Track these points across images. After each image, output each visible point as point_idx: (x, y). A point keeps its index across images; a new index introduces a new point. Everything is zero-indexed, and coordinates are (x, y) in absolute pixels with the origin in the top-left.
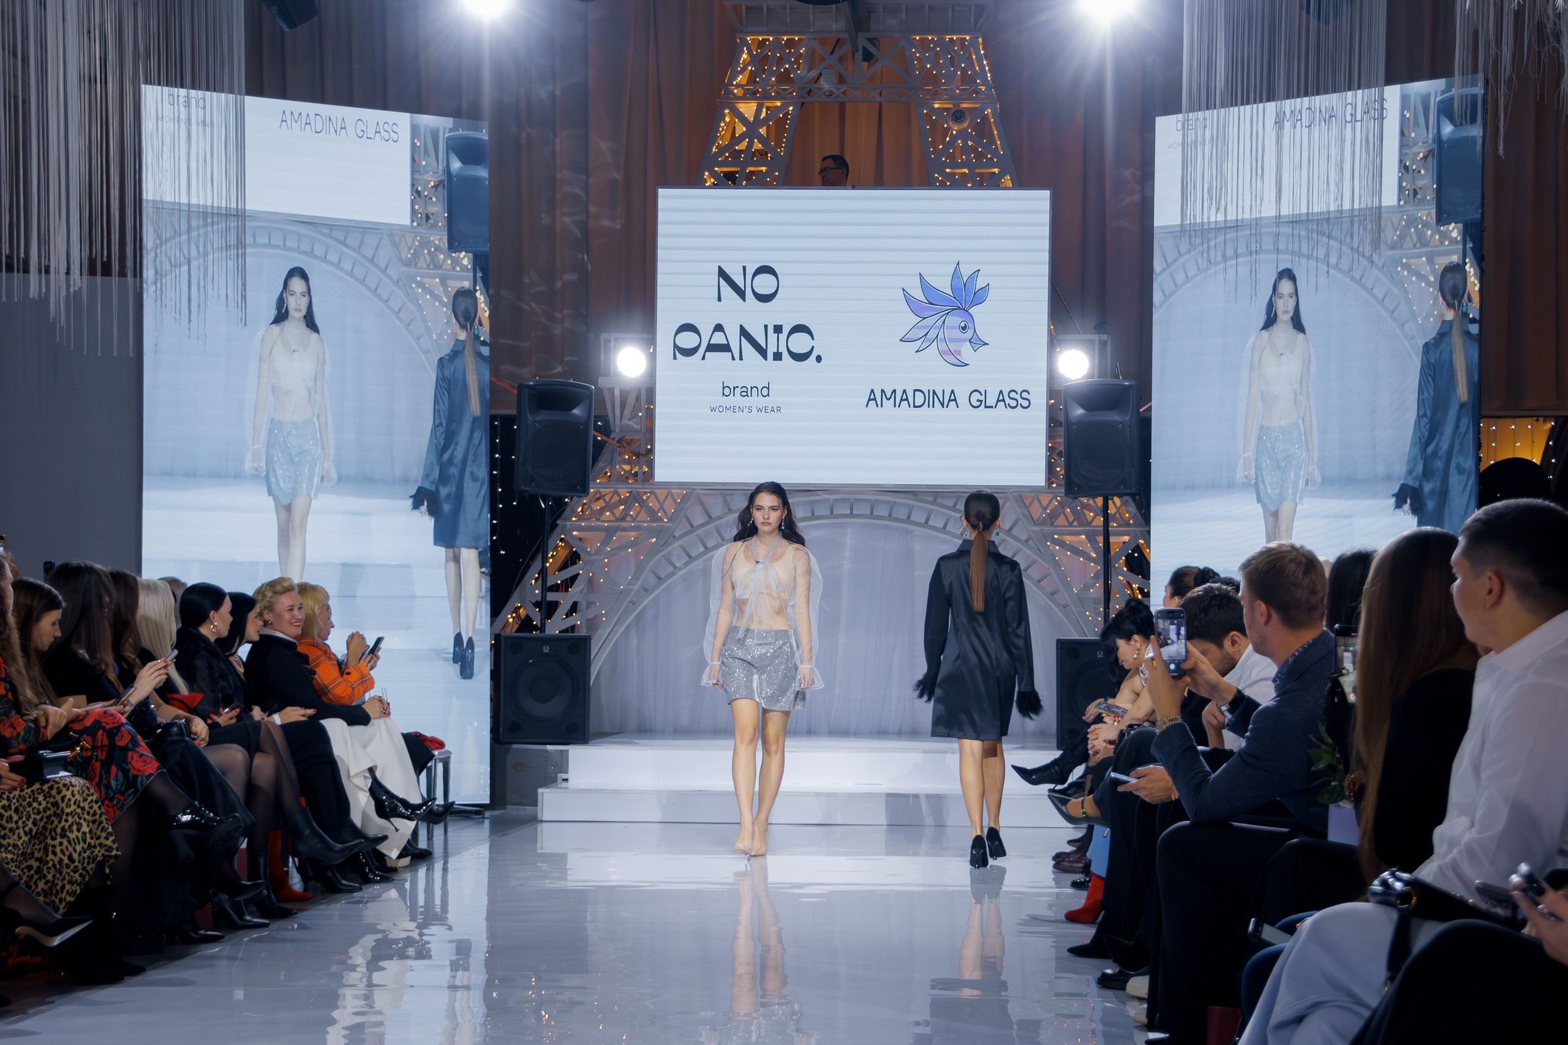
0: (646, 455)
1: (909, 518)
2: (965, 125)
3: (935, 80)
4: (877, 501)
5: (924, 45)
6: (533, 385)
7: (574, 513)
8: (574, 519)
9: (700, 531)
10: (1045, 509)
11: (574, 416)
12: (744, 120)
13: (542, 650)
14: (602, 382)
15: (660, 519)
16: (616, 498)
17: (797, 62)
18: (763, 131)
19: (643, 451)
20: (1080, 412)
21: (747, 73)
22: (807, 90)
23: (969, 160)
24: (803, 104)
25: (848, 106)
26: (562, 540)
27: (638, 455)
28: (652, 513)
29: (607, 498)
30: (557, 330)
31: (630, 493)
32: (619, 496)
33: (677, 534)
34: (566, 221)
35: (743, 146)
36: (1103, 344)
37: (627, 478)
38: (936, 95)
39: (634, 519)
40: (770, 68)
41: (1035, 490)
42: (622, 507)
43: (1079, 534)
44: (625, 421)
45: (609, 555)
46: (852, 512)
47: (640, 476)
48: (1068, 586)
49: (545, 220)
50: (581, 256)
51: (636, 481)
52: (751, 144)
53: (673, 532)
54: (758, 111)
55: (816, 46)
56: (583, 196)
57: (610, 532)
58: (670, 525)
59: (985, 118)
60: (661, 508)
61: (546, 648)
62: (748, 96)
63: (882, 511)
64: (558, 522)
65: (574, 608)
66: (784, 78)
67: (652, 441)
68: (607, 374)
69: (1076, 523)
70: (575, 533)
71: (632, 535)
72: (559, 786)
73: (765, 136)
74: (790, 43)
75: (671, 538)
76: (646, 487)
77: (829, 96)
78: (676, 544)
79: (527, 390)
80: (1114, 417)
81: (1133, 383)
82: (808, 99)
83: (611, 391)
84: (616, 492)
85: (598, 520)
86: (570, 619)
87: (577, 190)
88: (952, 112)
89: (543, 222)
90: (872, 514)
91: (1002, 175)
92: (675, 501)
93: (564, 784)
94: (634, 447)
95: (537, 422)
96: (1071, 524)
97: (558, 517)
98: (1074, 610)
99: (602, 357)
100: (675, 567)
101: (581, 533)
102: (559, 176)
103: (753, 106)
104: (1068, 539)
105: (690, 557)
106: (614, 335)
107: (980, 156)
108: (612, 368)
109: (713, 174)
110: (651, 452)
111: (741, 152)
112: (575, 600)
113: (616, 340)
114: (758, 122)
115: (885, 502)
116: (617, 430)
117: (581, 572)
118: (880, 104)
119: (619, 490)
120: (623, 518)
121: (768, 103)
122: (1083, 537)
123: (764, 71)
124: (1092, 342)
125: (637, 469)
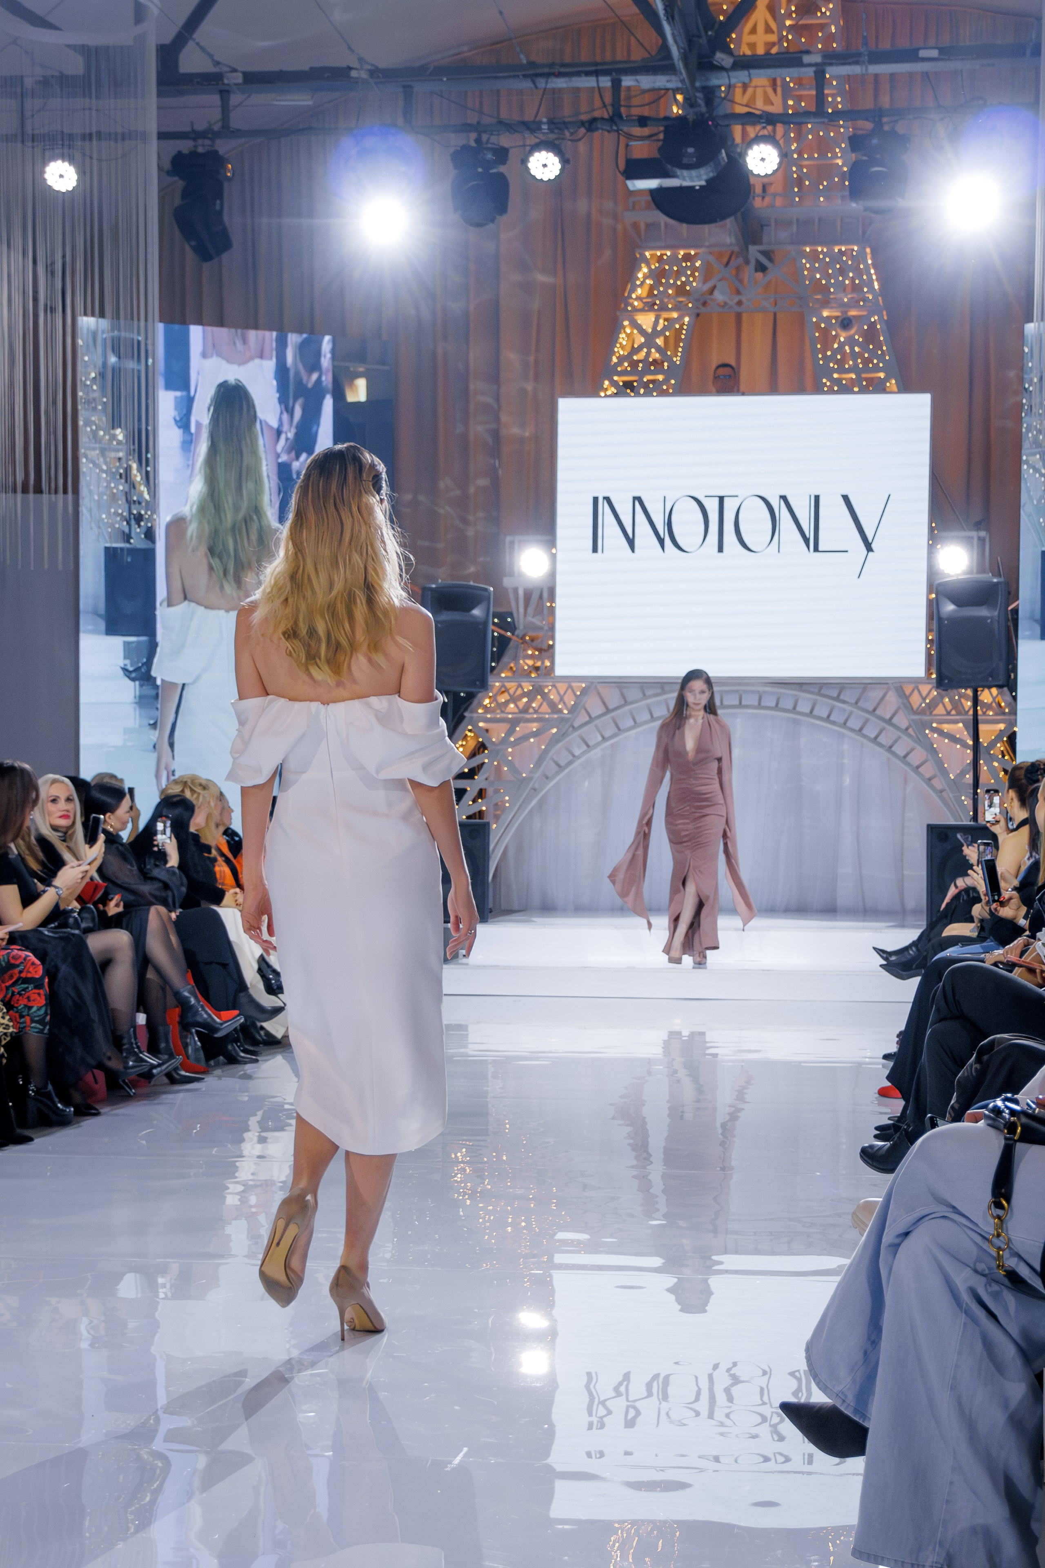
0: (548, 651)
1: (794, 708)
2: (853, 331)
3: (826, 288)
4: (765, 692)
5: (814, 257)
6: (436, 588)
7: (480, 705)
8: (480, 711)
9: (597, 722)
10: (924, 699)
11: (474, 617)
12: (642, 332)
14: (507, 582)
15: (560, 711)
16: (519, 691)
17: (692, 275)
18: (660, 341)
19: (545, 647)
20: (951, 608)
21: (646, 288)
22: (702, 301)
23: (856, 364)
24: (698, 315)
25: (745, 317)
26: (470, 731)
27: (540, 650)
28: (553, 706)
29: (512, 691)
30: (470, 532)
31: (533, 686)
32: (523, 690)
33: (576, 724)
34: (478, 429)
35: (642, 355)
36: (982, 540)
37: (530, 672)
38: (826, 303)
39: (536, 711)
40: (667, 281)
41: (915, 682)
42: (525, 700)
43: (956, 722)
44: (529, 618)
45: (513, 745)
46: (740, 702)
47: (542, 671)
48: (944, 772)
49: (460, 429)
50: (492, 461)
51: (538, 675)
52: (648, 354)
53: (572, 723)
54: (656, 323)
55: (711, 258)
56: (496, 406)
57: (514, 723)
58: (570, 716)
59: (872, 325)
60: (562, 700)
62: (649, 307)
63: (770, 702)
64: (466, 714)
65: (481, 794)
66: (681, 290)
67: (553, 638)
68: (511, 574)
69: (953, 712)
70: (481, 724)
71: (534, 727)
72: (460, 961)
73: (663, 346)
74: (687, 257)
75: (571, 729)
76: (547, 680)
77: (723, 306)
78: (576, 734)
79: (429, 593)
80: (983, 612)
81: (1002, 579)
82: (703, 310)
83: (516, 590)
84: (520, 686)
85: (502, 712)
86: (475, 804)
87: (489, 400)
88: (840, 319)
89: (457, 431)
90: (759, 704)
91: (887, 379)
92: (575, 694)
93: (465, 960)
94: (536, 643)
96: (949, 713)
97: (466, 710)
98: (951, 795)
99: (507, 558)
100: (574, 756)
101: (486, 724)
102: (471, 386)
103: (651, 317)
104: (946, 727)
105: (588, 746)
106: (517, 538)
107: (866, 362)
108: (516, 569)
109: (614, 384)
110: (552, 647)
111: (640, 361)
112: (481, 787)
113: (520, 542)
114: (655, 333)
115: (773, 693)
116: (521, 627)
117: (486, 761)
118: (775, 314)
119: (523, 684)
120: (525, 710)
121: (665, 315)
122: (961, 725)
123: (661, 284)
124: (970, 539)
125: (539, 664)
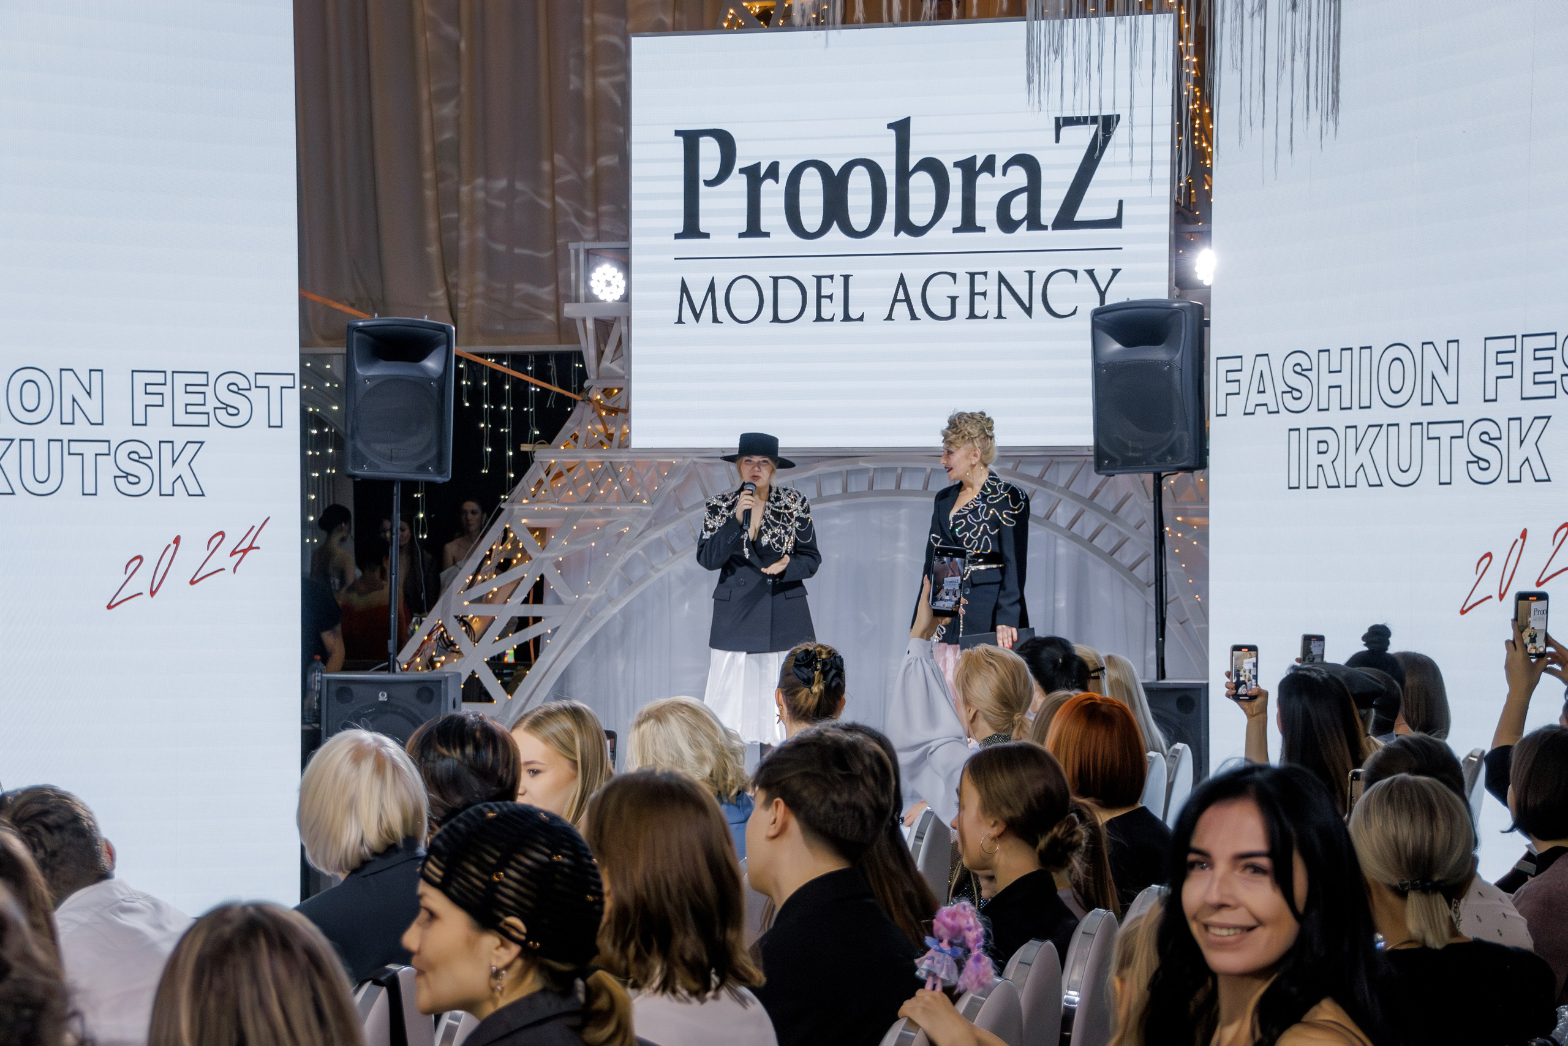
7: (525, 492)
8: (525, 501)
13: (378, 697)
14: (570, 311)
15: (637, 501)
16: (582, 471)
20: (1116, 346)
26: (506, 531)
27: (614, 412)
28: (627, 493)
29: (574, 471)
31: (603, 463)
32: (587, 469)
33: (659, 520)
37: (602, 443)
39: (602, 501)
42: (589, 484)
44: (606, 364)
45: (566, 551)
46: (898, 486)
47: (616, 440)
51: (611, 447)
53: (656, 518)
57: (570, 518)
58: (649, 508)
60: (640, 484)
61: (383, 695)
64: (504, 506)
65: (514, 625)
70: (524, 521)
71: (598, 524)
75: (649, 527)
76: (623, 455)
79: (355, 334)
83: (584, 322)
84: (583, 463)
85: (554, 502)
86: (506, 640)
89: (572, 87)
92: (659, 474)
95: (370, 378)
100: (651, 567)
101: (533, 520)
102: (587, 21)
106: (585, 245)
109: (744, 13)
116: (593, 376)
117: (526, 575)
119: (587, 460)
120: (588, 499)
125: (612, 430)
